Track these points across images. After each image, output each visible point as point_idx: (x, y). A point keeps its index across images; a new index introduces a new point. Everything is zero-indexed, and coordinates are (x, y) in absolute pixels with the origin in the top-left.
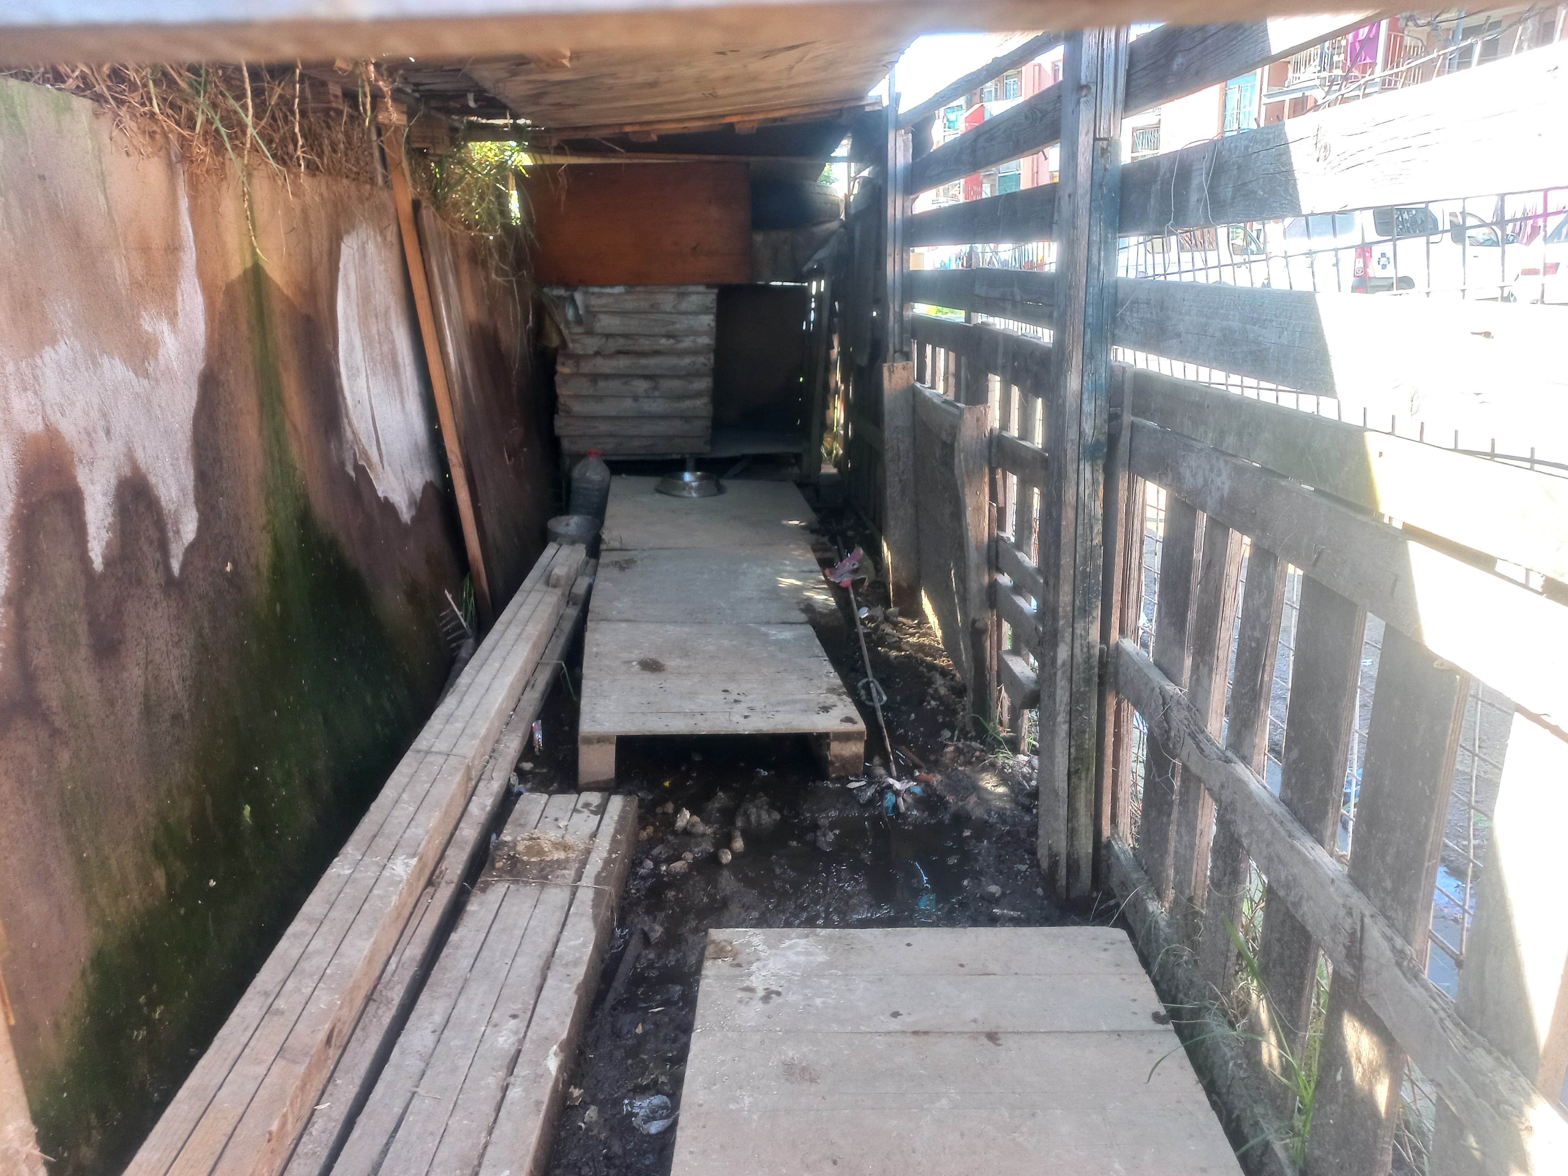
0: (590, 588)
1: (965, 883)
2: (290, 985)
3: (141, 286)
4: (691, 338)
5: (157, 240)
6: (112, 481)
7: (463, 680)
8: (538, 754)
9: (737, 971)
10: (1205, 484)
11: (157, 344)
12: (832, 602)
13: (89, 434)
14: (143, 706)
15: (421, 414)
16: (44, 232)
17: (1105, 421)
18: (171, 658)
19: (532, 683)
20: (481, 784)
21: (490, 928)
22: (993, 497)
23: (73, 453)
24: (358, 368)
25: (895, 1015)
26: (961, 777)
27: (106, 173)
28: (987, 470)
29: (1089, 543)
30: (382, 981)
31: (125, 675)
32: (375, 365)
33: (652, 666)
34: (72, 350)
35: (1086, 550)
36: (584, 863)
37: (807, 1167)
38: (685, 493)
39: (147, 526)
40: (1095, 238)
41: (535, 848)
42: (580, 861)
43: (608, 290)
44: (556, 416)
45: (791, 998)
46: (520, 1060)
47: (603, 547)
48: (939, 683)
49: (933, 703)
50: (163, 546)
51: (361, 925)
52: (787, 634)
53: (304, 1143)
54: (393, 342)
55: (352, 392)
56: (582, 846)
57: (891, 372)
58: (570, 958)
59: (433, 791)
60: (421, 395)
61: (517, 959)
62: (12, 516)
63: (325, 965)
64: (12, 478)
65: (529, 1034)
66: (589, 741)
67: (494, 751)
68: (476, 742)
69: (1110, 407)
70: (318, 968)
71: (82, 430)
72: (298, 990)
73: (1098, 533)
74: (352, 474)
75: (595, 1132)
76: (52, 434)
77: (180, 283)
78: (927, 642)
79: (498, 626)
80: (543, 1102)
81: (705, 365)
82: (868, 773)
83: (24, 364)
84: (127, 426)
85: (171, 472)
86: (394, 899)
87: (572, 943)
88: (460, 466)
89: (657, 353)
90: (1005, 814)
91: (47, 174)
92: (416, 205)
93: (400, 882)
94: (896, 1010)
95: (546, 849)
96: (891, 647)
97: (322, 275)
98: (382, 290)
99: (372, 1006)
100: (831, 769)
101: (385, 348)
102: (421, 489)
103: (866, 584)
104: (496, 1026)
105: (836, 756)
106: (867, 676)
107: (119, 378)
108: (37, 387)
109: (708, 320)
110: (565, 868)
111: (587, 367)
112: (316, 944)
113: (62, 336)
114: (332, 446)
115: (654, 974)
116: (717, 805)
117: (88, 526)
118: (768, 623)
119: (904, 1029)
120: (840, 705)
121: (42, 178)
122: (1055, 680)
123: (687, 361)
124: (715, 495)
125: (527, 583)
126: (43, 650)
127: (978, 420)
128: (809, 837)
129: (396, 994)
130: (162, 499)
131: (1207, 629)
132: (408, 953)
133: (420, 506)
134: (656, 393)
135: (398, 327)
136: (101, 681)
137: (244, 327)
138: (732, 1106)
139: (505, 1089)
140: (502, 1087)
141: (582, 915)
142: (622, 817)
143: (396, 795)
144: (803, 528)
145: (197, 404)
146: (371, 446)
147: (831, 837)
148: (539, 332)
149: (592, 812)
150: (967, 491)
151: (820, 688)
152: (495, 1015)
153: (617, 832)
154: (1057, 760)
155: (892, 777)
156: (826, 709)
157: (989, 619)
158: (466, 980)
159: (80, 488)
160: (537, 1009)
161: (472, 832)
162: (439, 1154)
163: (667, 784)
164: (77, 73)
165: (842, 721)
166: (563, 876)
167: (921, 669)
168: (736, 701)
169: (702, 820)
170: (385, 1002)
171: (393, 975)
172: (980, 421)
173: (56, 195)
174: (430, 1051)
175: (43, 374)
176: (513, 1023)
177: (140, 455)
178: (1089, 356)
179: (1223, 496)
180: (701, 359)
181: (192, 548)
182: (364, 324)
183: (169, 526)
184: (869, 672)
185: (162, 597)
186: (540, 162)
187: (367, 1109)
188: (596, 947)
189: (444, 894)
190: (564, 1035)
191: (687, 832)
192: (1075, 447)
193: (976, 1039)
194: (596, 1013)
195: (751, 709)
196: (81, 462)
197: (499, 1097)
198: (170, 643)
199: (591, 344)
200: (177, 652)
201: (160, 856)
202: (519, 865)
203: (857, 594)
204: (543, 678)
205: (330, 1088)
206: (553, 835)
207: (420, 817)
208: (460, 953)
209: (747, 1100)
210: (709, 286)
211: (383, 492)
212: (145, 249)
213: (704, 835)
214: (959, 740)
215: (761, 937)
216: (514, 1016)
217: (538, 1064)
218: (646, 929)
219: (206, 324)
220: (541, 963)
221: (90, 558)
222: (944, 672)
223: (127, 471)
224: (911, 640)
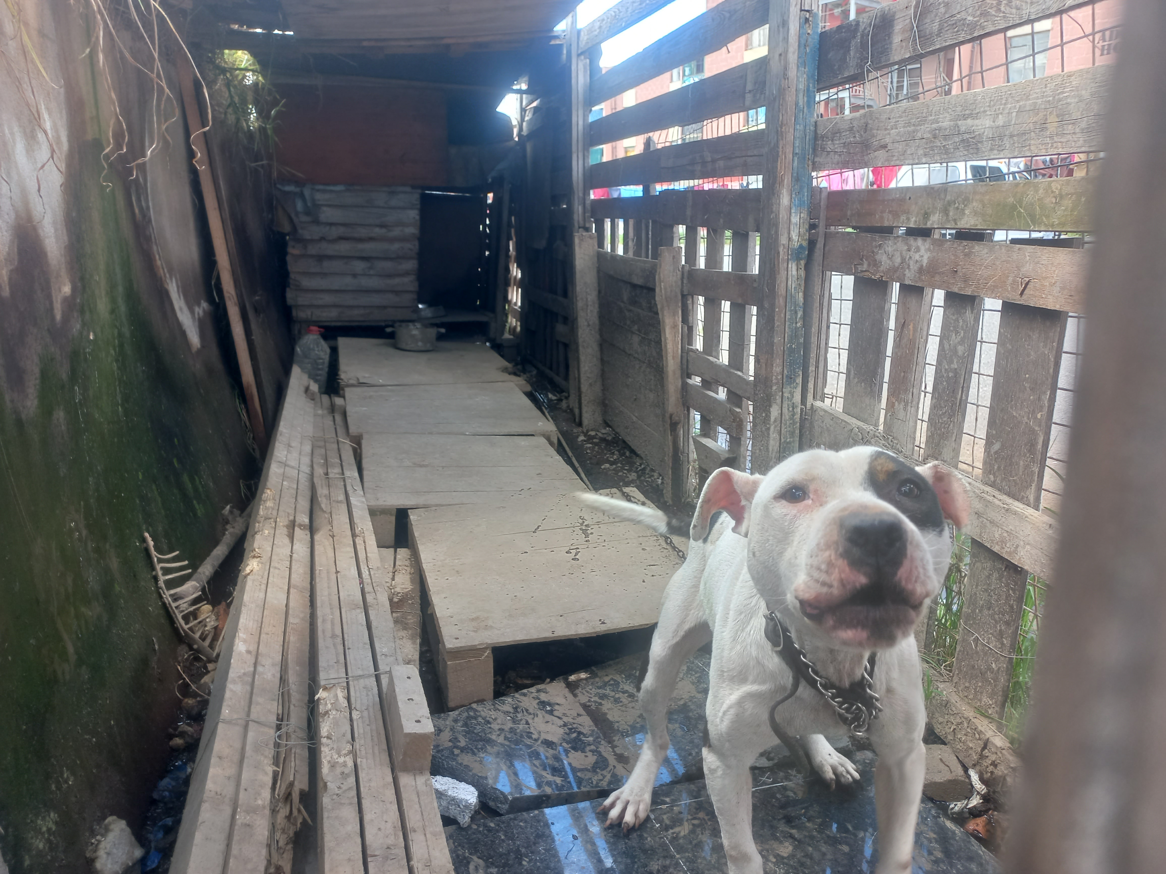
4: (400, 228)
10: (903, 260)
17: (807, 230)
22: (684, 318)
28: (680, 297)
29: (794, 326)
35: (792, 331)
40: (801, 87)
43: (331, 188)
44: (288, 290)
57: (581, 240)
66: (374, 512)
69: (811, 219)
73: (800, 318)
81: (411, 250)
89: (371, 239)
109: (414, 215)
111: (313, 250)
123: (396, 246)
127: (674, 257)
131: (902, 374)
134: (372, 272)
148: (271, 219)
150: (666, 313)
157: (682, 413)
172: (676, 259)
178: (796, 179)
179: (922, 266)
180: (408, 245)
192: (786, 250)
199: (317, 231)
210: (413, 187)
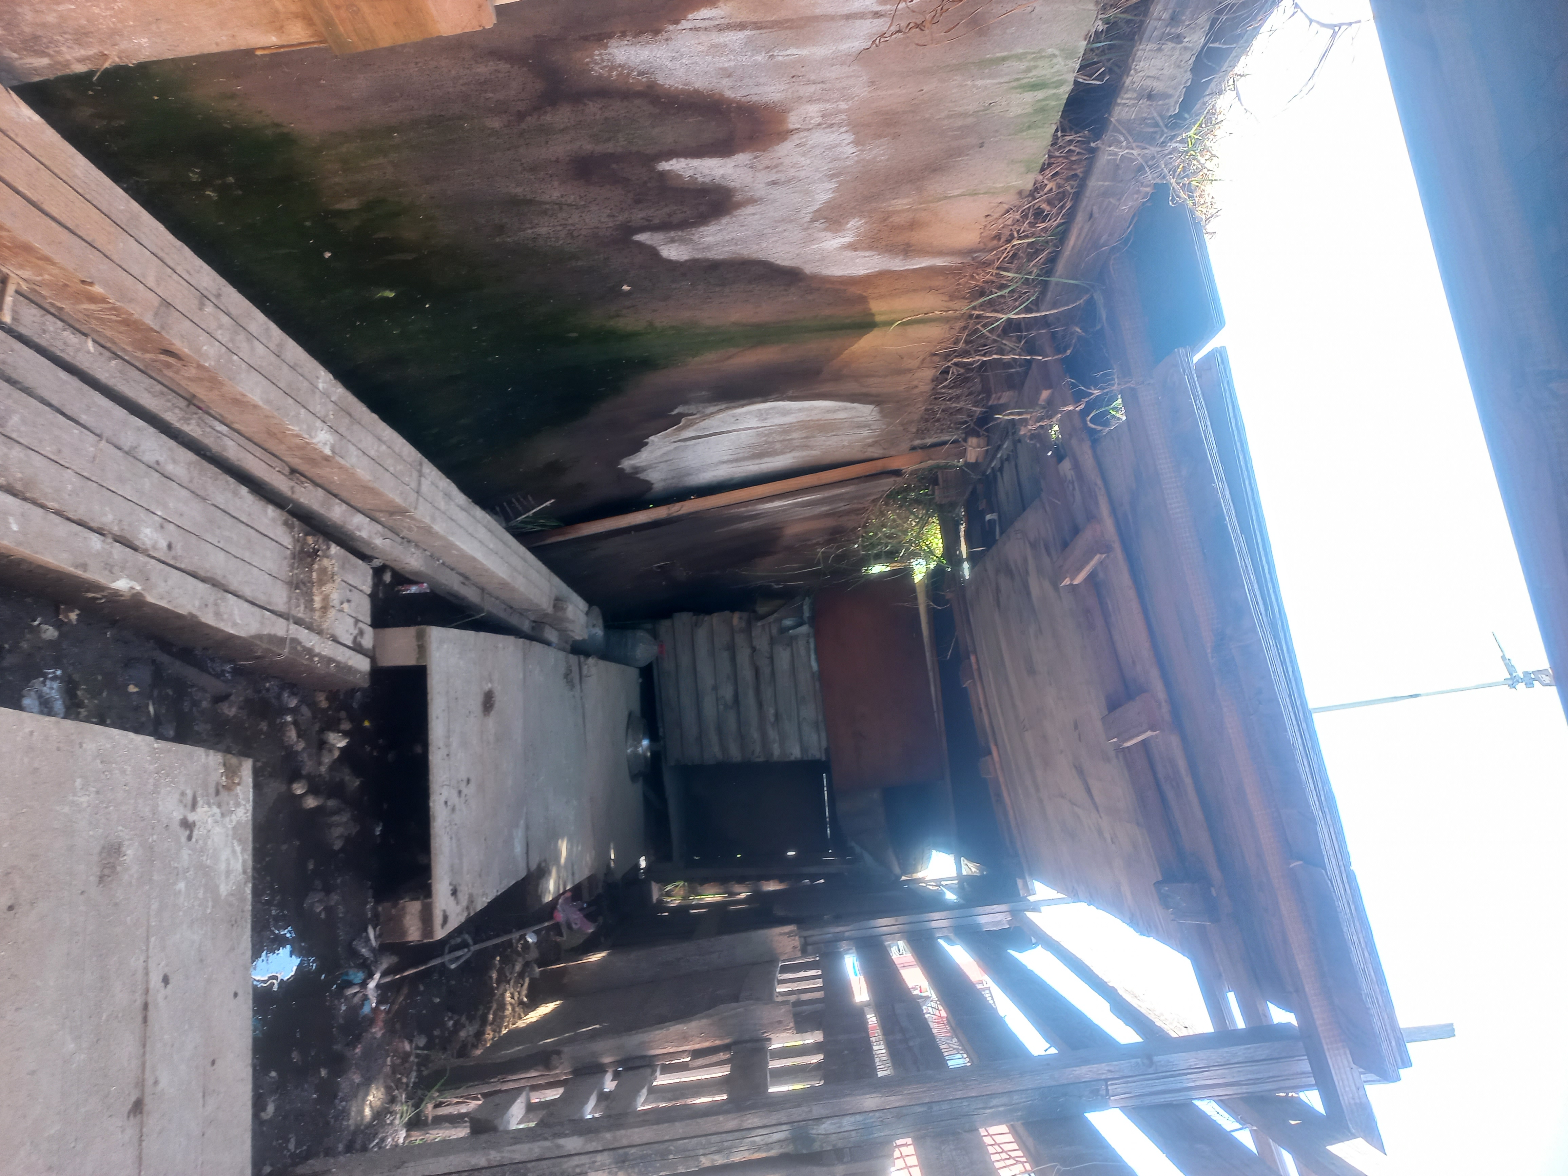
0: (548, 644)
1: (273, 1074)
2: (225, 319)
3: (885, 220)
4: (777, 738)
5: (917, 237)
6: (733, 184)
7: (479, 512)
8: (396, 589)
9: (212, 791)
11: (837, 231)
12: (548, 898)
13: (776, 166)
14: (522, 197)
15: (714, 479)
16: (941, 143)
17: (834, 1146)
18: (559, 228)
19: (467, 583)
20: (380, 528)
21: (252, 528)
22: (696, 1054)
23: (764, 151)
24: (766, 419)
25: (166, 980)
26: (380, 1061)
27: (976, 197)
28: (727, 1041)
29: (701, 1152)
30: (206, 416)
31: (556, 184)
32: (766, 435)
33: (488, 702)
34: (847, 158)
35: (693, 1150)
36: (309, 627)
37: (9, 873)
38: (630, 742)
39: (685, 212)
40: (1016, 1098)
41: (326, 577)
42: (311, 623)
43: (813, 657)
44: (691, 614)
45: (185, 853)
46: (128, 550)
47: (582, 658)
48: (470, 1029)
49: (451, 1023)
50: (664, 226)
51: (274, 394)
52: (518, 849)
53: (55, 323)
54: (782, 453)
55: (746, 413)
56: (325, 626)
57: (789, 934)
58: (222, 609)
59: (388, 475)
60: (732, 479)
61: (223, 553)
62: (723, 95)
63: (241, 355)
64: (755, 98)
65: (153, 561)
66: (421, 636)
67: (409, 541)
68: (427, 520)
69: (850, 1148)
70: (238, 348)
71: (780, 161)
72: (220, 327)
73: (713, 1160)
74: (676, 412)
75: (28, 636)
76: (784, 135)
77: (879, 254)
78: (507, 1013)
79: (522, 549)
80: (85, 571)
81: (753, 752)
82: (384, 949)
83: (843, 117)
84: (775, 200)
85: (727, 238)
86: (295, 429)
87: (236, 612)
88: (669, 514)
89: (760, 705)
90: (343, 1119)
91: (983, 149)
92: (897, 473)
93: (310, 436)
94: (171, 981)
95: (323, 589)
96: (501, 972)
97: (852, 387)
98: (828, 443)
99: (183, 403)
100: (388, 905)
101: (778, 446)
102: (648, 479)
103: (559, 939)
104: (162, 527)
105: (403, 908)
106: (475, 943)
107: (816, 196)
108: (824, 126)
109: (796, 753)
110: (306, 607)
111: (740, 640)
112: (260, 349)
113: (859, 150)
114: (703, 393)
115: (186, 706)
116: (347, 778)
117: (699, 160)
118: (527, 828)
119: (151, 992)
120: (458, 909)
121: (981, 145)
122: (539, 1141)
123: (756, 735)
124: (630, 772)
125: (556, 580)
126: (600, 112)
127: (780, 1022)
128: (318, 884)
129: (192, 429)
130: (706, 228)
132: (230, 443)
133: (633, 477)
134: (721, 707)
135: (794, 458)
136: (557, 161)
137: (827, 311)
138: (79, 782)
139: (100, 532)
140: (104, 530)
141: (262, 623)
142: (350, 670)
143: (385, 439)
144: (608, 866)
145: (778, 265)
146: (696, 430)
147: (319, 908)
148: (768, 594)
149: (355, 638)
150: (704, 1022)
151: (473, 886)
152: (172, 527)
153: (338, 663)
154: (441, 1159)
155: (381, 977)
156: (454, 893)
157: (562, 1072)
158: (204, 499)
159: (734, 155)
160: (176, 571)
161: (337, 516)
162: (39, 457)
163: (367, 724)
164: (1046, 182)
165: (444, 911)
166: (298, 606)
167: (481, 1007)
168: (460, 792)
169: (335, 762)
170: (187, 416)
171: (210, 427)
172: (778, 1026)
173: (967, 155)
174: (139, 457)
175: (833, 132)
176: (163, 544)
177: (750, 209)
178: (899, 1114)
180: (758, 749)
181: (654, 253)
182: (803, 425)
183: (680, 233)
184: (478, 947)
185: (618, 223)
186: (918, 590)
187: (86, 388)
188: (232, 636)
189: (281, 483)
190: (150, 599)
191: (322, 745)
192: (804, 1116)
193: (137, 1085)
194: (152, 641)
195: (453, 809)
196: (755, 158)
197: (93, 524)
198: (573, 228)
199: (762, 643)
200: (563, 234)
201: (368, 207)
202: (309, 559)
203: (548, 929)
204: (471, 594)
205: (107, 354)
206: (335, 597)
207: (365, 461)
208: (230, 495)
209: (84, 799)
210: (827, 750)
211: (653, 441)
212: (913, 225)
213: (320, 763)
214: (418, 1056)
215: (244, 819)
216: (170, 547)
217: (123, 569)
218: (233, 698)
219: (840, 277)
220: (219, 578)
221: (671, 159)
222: (479, 1035)
223: (738, 198)
224: (508, 994)
